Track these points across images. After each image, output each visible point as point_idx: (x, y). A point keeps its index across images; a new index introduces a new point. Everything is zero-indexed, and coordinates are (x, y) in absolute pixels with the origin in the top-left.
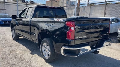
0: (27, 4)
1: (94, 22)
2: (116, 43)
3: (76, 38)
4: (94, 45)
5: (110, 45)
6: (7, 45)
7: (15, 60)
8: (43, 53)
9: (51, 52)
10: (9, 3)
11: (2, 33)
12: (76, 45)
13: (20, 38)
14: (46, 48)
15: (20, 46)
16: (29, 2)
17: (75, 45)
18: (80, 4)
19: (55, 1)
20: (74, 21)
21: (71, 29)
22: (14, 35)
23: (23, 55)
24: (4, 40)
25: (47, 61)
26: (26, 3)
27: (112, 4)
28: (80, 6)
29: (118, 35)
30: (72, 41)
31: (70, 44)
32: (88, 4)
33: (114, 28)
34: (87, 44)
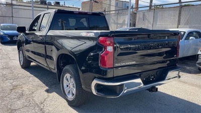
0: (49, 7)
1: (149, 37)
2: (195, 73)
3: (117, 65)
4: (149, 77)
5: (179, 77)
6: (10, 76)
7: (18, 102)
8: (65, 90)
9: (76, 88)
10: (19, 5)
11: (5, 56)
12: (117, 77)
13: (32, 64)
14: (69, 82)
15: (31, 79)
16: (53, 4)
17: (114, 77)
18: (139, 7)
19: (96, 2)
20: (113, 36)
21: (107, 50)
22: (22, 59)
23: (33, 93)
24: (6, 68)
25: (71, 104)
26: (46, 6)
27: (193, 5)
28: (140, 9)
29: (197, 60)
30: (109, 70)
31: (106, 75)
32: (151, 6)
33: (194, 47)
34: (136, 75)
